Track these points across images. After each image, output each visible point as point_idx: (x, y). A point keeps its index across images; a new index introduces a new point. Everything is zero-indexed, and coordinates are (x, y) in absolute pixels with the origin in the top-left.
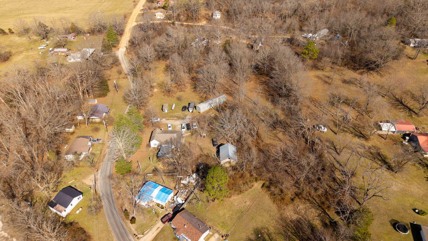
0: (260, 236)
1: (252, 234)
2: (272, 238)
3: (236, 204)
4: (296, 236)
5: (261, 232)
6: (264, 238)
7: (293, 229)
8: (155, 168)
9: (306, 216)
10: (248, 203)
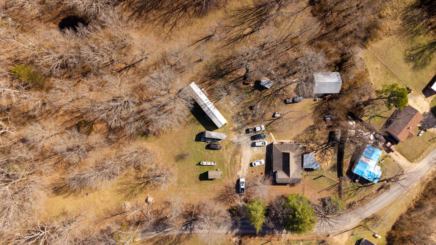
0: (412, 58)
1: (408, 65)
2: (417, 47)
3: (378, 79)
4: (417, 25)
5: (408, 56)
6: (414, 55)
7: (411, 25)
8: (330, 170)
9: (400, 10)
10: (378, 66)
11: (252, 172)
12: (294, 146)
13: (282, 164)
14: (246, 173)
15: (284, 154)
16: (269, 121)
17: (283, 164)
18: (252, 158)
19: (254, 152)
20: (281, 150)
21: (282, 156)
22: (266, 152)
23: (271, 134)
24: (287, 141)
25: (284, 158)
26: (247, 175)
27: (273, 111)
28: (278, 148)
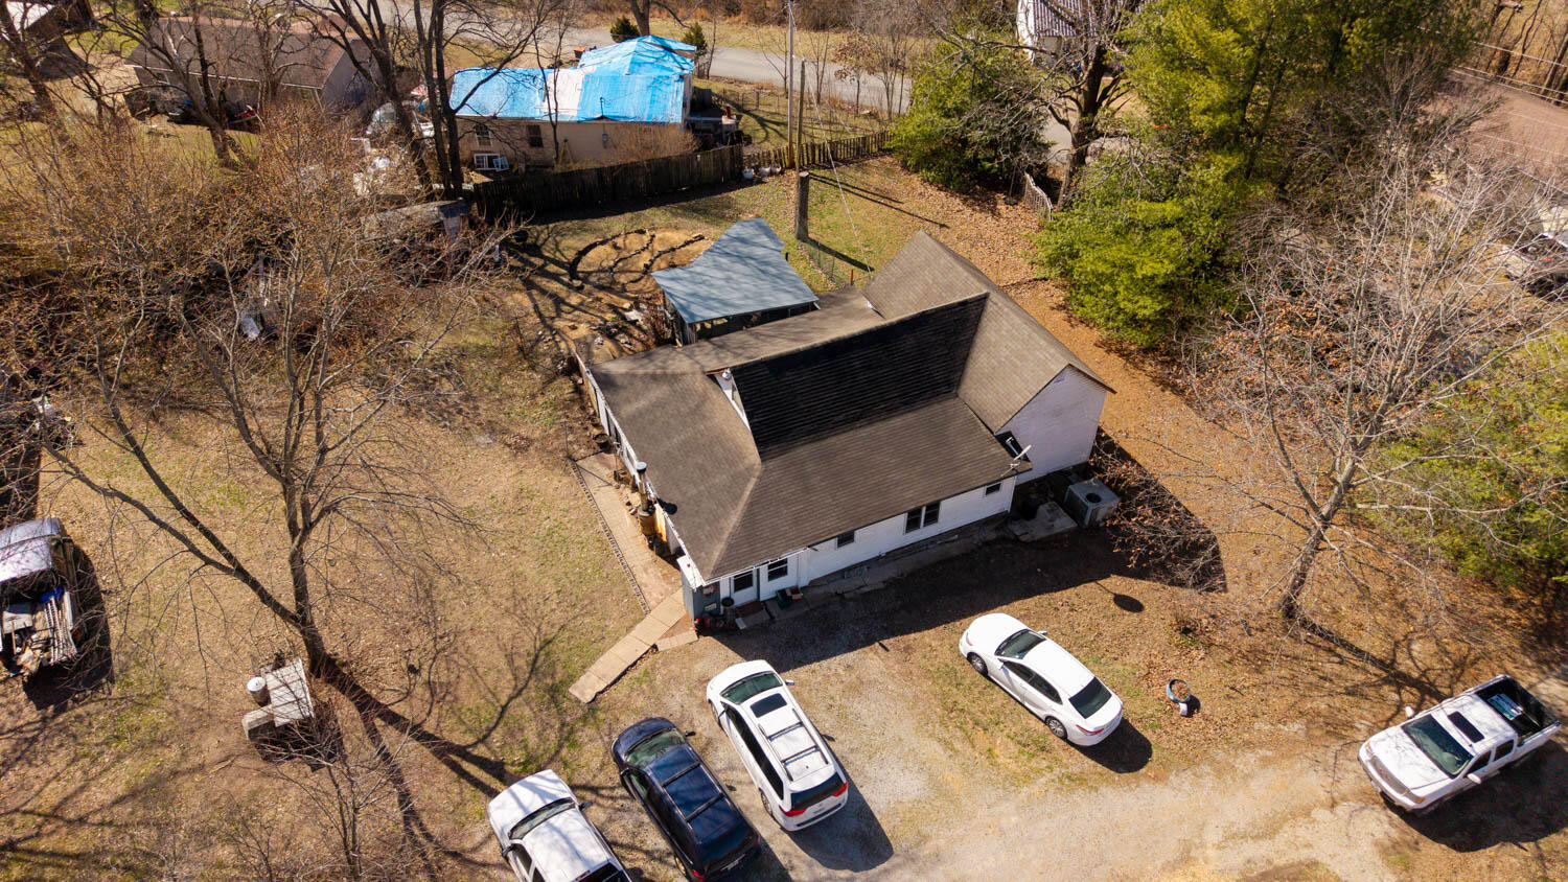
11: (1193, 705)
12: (642, 403)
13: (897, 422)
14: (1271, 775)
15: (771, 432)
16: (412, 781)
17: (892, 411)
18: (1027, 778)
19: (937, 786)
20: (739, 479)
21: (804, 452)
22: (850, 657)
23: (585, 688)
24: (617, 511)
25: (819, 425)
26: (1284, 749)
27: (244, 786)
28: (734, 519)
